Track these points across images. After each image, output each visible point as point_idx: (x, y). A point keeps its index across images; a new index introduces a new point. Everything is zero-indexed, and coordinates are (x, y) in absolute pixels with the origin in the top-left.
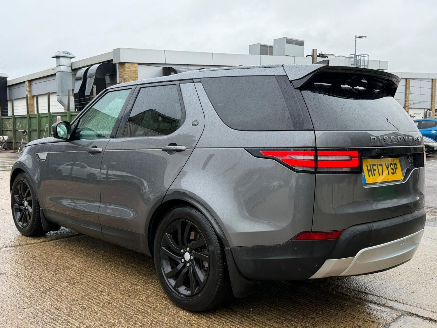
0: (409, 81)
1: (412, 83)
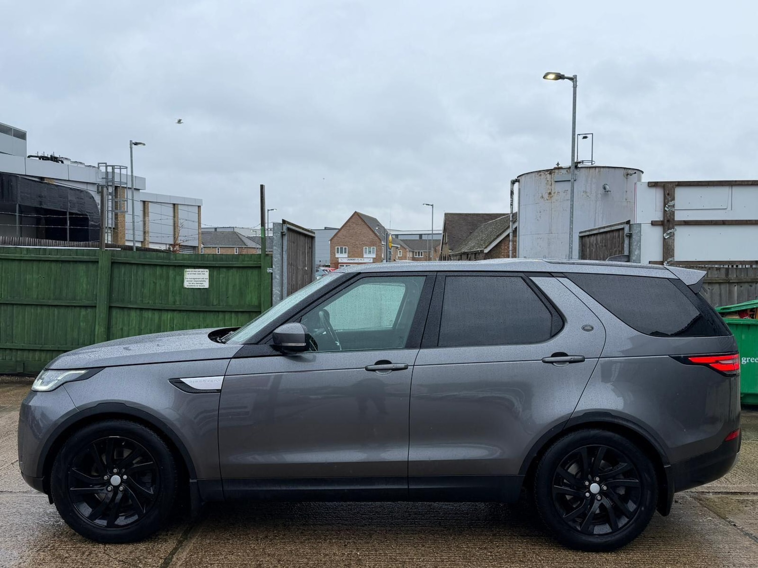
0: (148, 204)
1: (151, 207)
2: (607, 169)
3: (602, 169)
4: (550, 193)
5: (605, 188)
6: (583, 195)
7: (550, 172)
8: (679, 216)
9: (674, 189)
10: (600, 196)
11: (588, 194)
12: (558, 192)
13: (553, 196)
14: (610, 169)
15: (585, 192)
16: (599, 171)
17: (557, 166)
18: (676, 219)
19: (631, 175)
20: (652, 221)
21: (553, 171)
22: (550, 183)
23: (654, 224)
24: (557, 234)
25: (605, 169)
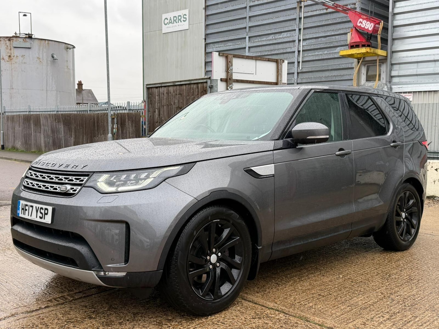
2: (54, 42)
3: (50, 42)
4: (10, 56)
5: (53, 57)
6: (37, 61)
7: (9, 39)
8: (235, 77)
9: (232, 59)
10: (49, 62)
11: (41, 60)
12: (17, 56)
13: (12, 59)
14: (56, 43)
15: (39, 58)
16: (48, 43)
17: (15, 35)
18: (234, 78)
19: (70, 49)
20: (221, 79)
21: (12, 38)
22: (9, 48)
23: (221, 80)
24: (17, 90)
25: (52, 42)
